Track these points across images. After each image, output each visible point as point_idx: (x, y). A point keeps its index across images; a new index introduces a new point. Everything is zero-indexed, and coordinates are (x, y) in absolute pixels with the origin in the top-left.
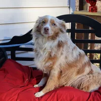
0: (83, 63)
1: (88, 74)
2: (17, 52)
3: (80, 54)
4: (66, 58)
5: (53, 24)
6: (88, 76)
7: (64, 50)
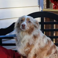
2: (3, 40)
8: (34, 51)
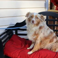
0: (53, 36)
1: (55, 42)
3: (51, 32)
4: (44, 34)
5: (37, 18)
6: (55, 44)
7: (43, 30)
8: (40, 38)
